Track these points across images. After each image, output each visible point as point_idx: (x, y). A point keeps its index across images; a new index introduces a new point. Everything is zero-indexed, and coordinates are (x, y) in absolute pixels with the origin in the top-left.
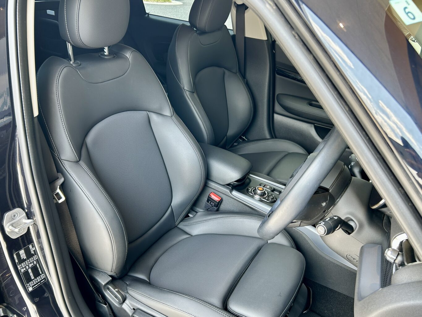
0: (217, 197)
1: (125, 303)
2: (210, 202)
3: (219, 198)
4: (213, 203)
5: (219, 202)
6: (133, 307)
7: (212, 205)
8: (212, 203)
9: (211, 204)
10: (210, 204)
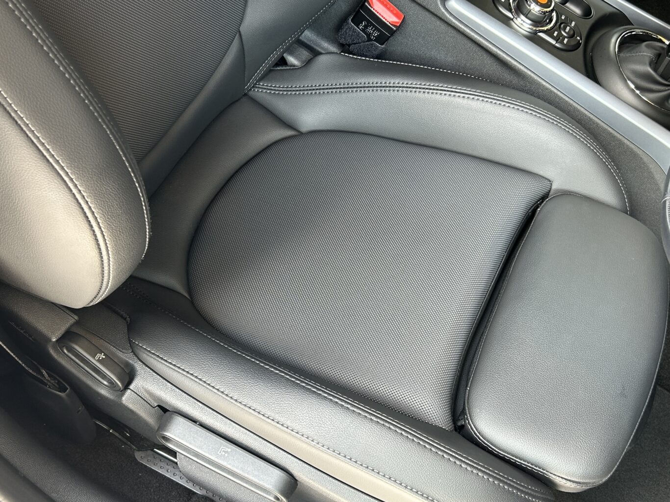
0: (392, 12)
1: (129, 391)
2: (366, 27)
3: (396, 15)
4: (377, 29)
5: (398, 28)
6: (155, 400)
7: (369, 35)
8: (370, 30)
9: (365, 33)
10: (363, 30)
